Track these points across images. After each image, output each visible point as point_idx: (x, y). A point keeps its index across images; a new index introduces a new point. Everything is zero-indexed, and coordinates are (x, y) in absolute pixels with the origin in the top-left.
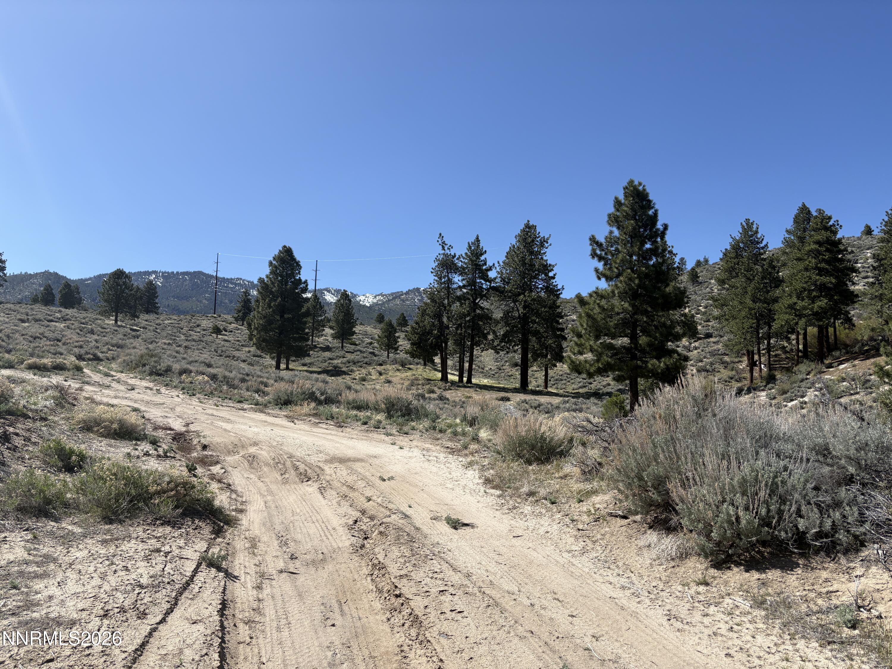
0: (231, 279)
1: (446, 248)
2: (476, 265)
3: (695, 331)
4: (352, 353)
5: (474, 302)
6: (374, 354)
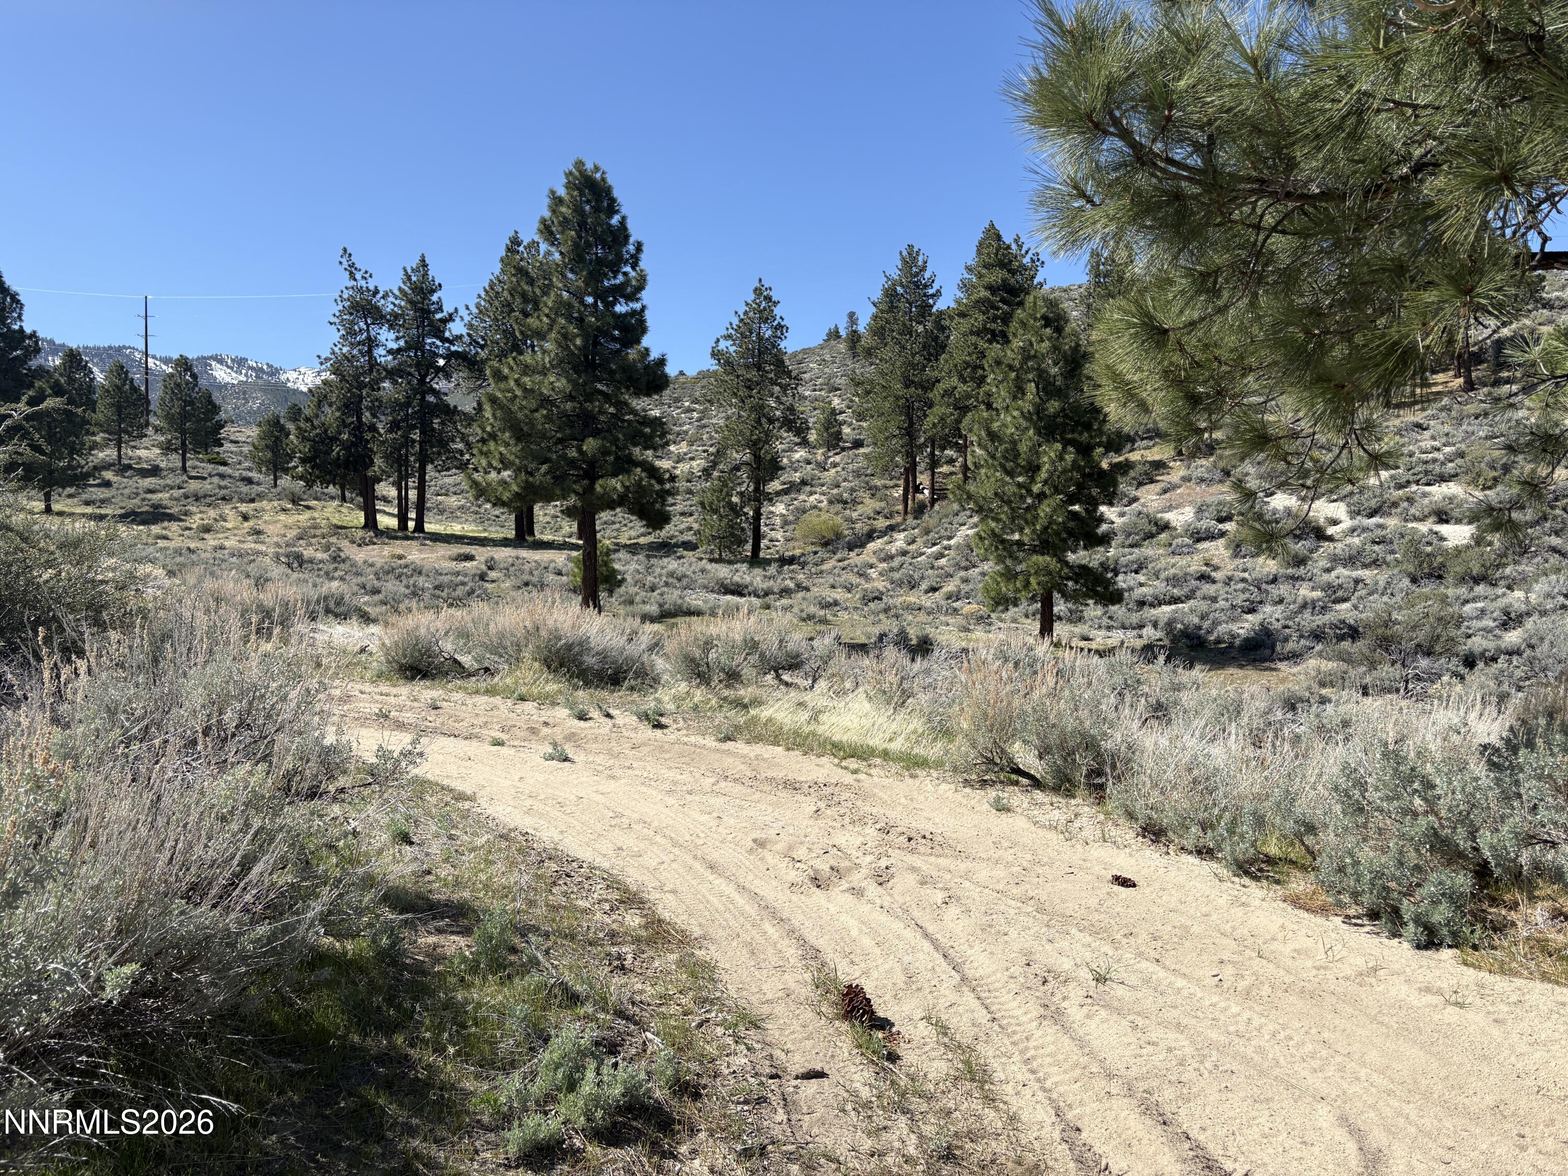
1: (358, 276)
2: (422, 310)
3: (838, 436)
4: (204, 479)
5: (422, 381)
6: (249, 481)
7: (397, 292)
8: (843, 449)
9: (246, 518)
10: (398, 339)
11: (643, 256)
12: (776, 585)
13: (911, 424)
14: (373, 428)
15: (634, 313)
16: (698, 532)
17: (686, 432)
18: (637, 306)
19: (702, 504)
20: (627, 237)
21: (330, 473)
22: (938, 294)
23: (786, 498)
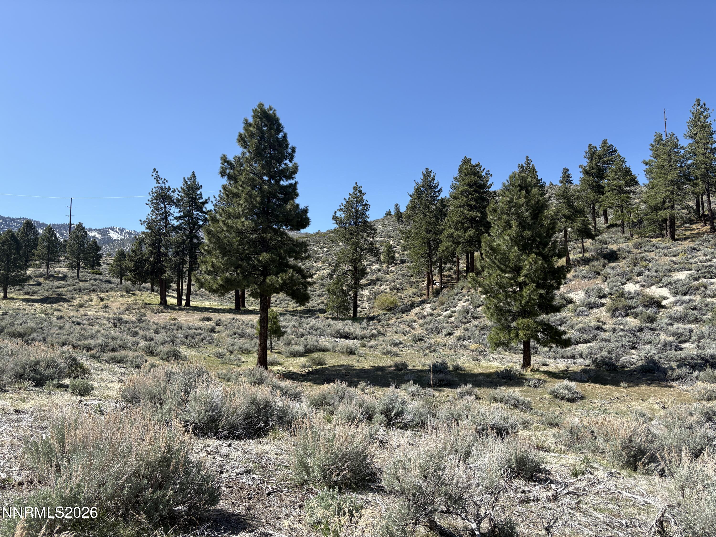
0: (17, 219)
1: (161, 182)
2: (192, 198)
3: (393, 258)
4: (87, 281)
5: (191, 232)
6: (109, 282)
7: (180, 190)
8: (396, 264)
9: (102, 300)
10: (180, 212)
11: (296, 155)
12: (367, 333)
13: (431, 251)
14: (166, 255)
15: (291, 185)
16: (326, 305)
17: (321, 257)
18: (292, 182)
19: (328, 290)
20: (287, 145)
21: (144, 277)
22: (441, 190)
23: (369, 287)
